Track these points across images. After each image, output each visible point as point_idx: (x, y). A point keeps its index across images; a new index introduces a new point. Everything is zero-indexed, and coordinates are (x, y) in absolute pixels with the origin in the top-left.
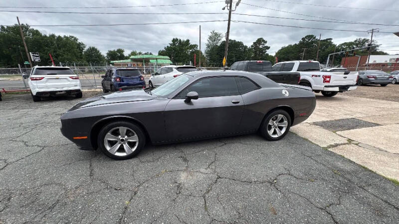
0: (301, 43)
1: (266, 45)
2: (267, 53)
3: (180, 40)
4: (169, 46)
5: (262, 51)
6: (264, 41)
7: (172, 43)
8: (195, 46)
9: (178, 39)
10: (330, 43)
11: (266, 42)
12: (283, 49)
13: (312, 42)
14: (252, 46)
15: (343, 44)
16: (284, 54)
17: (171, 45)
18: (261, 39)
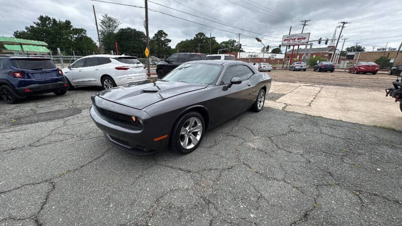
0: (195, 39)
1: (167, 38)
2: (168, 45)
3: (54, 20)
4: (35, 26)
5: (165, 43)
6: (165, 33)
7: (39, 22)
8: (81, 31)
9: (49, 18)
10: (215, 41)
11: (166, 35)
12: (182, 42)
13: (203, 39)
14: (154, 37)
15: (222, 43)
16: (183, 47)
17: (38, 24)
18: (162, 31)
